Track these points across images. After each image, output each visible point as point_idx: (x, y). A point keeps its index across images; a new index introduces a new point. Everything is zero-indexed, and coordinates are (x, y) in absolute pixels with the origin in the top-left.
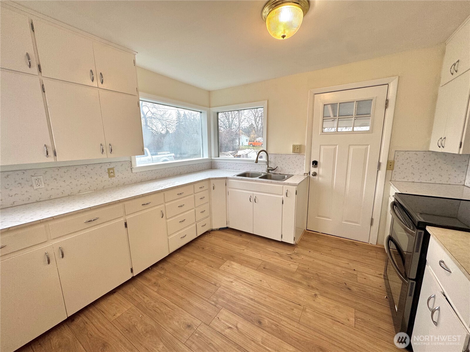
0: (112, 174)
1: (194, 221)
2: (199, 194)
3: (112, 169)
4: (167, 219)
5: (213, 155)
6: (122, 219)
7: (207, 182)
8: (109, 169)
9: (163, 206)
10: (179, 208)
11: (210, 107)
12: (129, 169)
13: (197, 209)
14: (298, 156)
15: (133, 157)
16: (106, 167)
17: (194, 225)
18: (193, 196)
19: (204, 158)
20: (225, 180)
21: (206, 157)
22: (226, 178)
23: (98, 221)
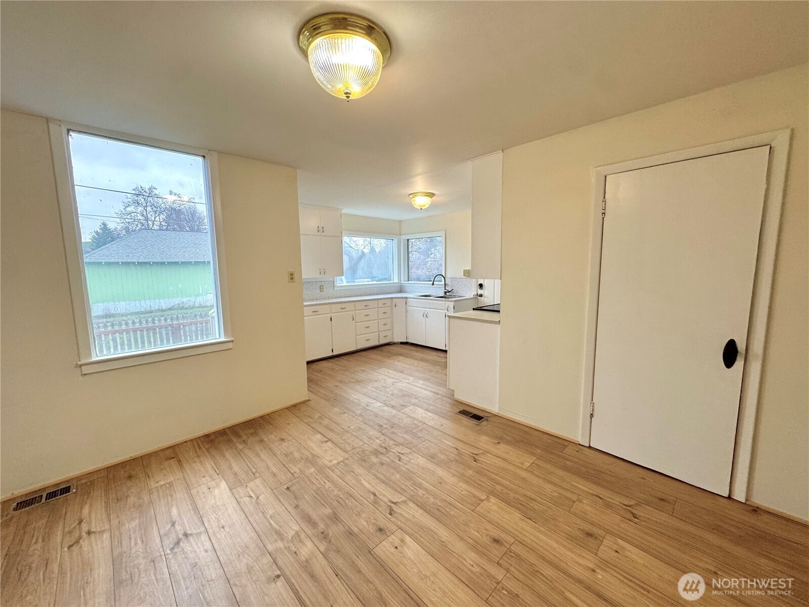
0: (322, 290)
1: (377, 330)
2: (381, 309)
3: (322, 286)
4: (356, 322)
5: (402, 279)
6: (329, 315)
7: (390, 300)
8: (320, 286)
9: (354, 312)
10: (365, 317)
11: (400, 235)
12: (332, 287)
13: (379, 321)
14: (469, 280)
15: (335, 278)
16: (319, 284)
17: (377, 334)
18: (377, 309)
19: (395, 281)
20: (404, 299)
21: (396, 280)
22: (406, 298)
23: (318, 313)
